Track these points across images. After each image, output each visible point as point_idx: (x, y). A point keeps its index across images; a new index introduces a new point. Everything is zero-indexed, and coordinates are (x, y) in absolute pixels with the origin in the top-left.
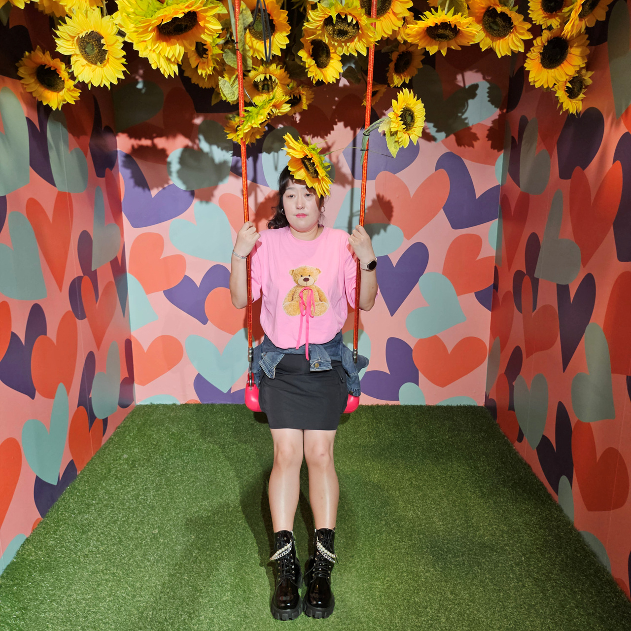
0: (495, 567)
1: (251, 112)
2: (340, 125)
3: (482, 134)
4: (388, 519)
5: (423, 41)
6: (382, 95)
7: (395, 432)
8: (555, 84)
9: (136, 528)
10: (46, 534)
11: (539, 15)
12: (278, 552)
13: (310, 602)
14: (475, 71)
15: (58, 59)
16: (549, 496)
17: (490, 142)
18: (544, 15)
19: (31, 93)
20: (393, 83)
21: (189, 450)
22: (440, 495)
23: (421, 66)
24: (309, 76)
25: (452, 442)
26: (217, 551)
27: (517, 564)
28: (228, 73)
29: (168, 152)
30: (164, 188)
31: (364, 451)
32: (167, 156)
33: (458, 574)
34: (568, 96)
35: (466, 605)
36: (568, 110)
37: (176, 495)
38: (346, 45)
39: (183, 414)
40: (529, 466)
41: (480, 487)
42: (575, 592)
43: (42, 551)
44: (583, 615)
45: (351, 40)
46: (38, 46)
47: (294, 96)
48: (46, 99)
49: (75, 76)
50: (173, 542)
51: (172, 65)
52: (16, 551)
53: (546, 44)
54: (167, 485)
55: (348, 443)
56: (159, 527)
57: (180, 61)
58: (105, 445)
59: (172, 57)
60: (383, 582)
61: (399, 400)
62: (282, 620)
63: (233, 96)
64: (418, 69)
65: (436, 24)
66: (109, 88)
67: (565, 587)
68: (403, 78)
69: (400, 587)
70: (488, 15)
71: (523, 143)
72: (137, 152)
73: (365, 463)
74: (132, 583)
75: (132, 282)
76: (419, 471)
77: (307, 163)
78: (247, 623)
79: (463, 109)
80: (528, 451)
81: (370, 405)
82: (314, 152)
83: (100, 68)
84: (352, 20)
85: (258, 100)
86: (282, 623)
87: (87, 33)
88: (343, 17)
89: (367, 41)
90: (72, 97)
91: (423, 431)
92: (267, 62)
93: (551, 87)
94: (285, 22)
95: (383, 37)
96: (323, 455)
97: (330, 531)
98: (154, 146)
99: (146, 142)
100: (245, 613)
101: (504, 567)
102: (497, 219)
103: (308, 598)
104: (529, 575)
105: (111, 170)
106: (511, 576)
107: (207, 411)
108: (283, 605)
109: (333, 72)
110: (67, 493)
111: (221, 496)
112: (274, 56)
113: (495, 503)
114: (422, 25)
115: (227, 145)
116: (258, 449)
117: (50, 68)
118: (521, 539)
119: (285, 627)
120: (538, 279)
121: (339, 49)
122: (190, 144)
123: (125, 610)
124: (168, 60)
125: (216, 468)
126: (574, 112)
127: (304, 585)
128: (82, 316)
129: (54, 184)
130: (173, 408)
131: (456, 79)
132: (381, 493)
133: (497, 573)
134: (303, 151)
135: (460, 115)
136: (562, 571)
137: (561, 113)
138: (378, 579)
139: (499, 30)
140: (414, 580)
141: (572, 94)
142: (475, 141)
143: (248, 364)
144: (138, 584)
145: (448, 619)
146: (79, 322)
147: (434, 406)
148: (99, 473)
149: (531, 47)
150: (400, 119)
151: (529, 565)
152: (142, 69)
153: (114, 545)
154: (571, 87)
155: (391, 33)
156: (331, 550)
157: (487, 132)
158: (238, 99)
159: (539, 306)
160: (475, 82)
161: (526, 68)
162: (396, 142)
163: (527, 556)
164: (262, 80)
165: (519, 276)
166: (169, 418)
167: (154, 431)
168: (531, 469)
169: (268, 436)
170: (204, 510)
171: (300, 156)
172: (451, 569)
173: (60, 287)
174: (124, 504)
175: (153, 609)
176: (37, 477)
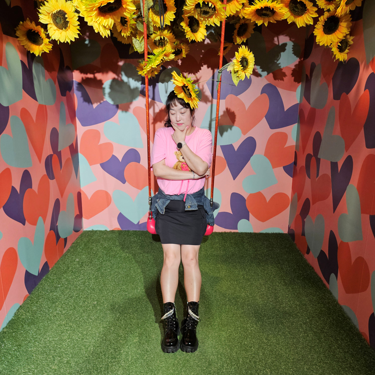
0: (291, 325)
1: (151, 59)
2: (205, 67)
3: (289, 73)
4: (230, 297)
5: (254, 17)
6: (229, 49)
7: (235, 248)
8: (331, 44)
9: (84, 301)
10: (31, 304)
11: (322, 3)
12: (166, 315)
13: (184, 343)
14: (285, 35)
15: (40, 26)
16: (324, 285)
17: (293, 78)
18: (325, 3)
19: (23, 46)
20: (236, 42)
21: (114, 256)
22: (260, 284)
23: (253, 32)
24: (187, 38)
25: (268, 254)
26: (130, 314)
27: (305, 324)
28: (139, 35)
29: (103, 82)
30: (101, 103)
31: (216, 258)
32: (102, 84)
33: (270, 328)
34: (339, 51)
35: (274, 346)
36: (339, 59)
37: (107, 282)
38: (208, 20)
39: (111, 236)
40: (313, 268)
41: (284, 279)
42: (337, 340)
43: (29, 313)
44: (342, 352)
45: (211, 17)
46: (28, 18)
47: (178, 49)
48: (32, 49)
49: (50, 36)
50: (105, 309)
51: (107, 30)
52: (14, 313)
53: (326, 20)
54: (101, 277)
55: (207, 254)
56: (97, 300)
57: (111, 28)
58: (65, 253)
59: (107, 25)
60: (226, 333)
61: (237, 229)
62: (168, 353)
63: (141, 49)
64: (251, 34)
65: (262, 7)
66: (70, 44)
67: (332, 337)
68: (242, 39)
69: (236, 336)
70: (292, 3)
71: (312, 78)
72: (85, 82)
73: (217, 265)
74: (81, 332)
75: (82, 158)
76: (249, 270)
77: (185, 89)
78: (147, 355)
79: (278, 58)
80: (312, 259)
81: (220, 232)
82: (189, 83)
83: (65, 32)
84: (212, 5)
85: (156, 51)
86: (168, 355)
87: (57, 11)
88: (206, 3)
89: (220, 17)
90: (48, 48)
91: (252, 248)
92: (162, 29)
93: (329, 45)
94: (173, 6)
95: (230, 15)
96: (192, 259)
97: (196, 303)
98: (95, 78)
99: (90, 76)
100: (147, 349)
101: (297, 325)
102: (297, 124)
103: (183, 341)
104: (311, 329)
105: (70, 92)
106: (301, 330)
107: (125, 234)
108: (168, 344)
109: (201, 35)
110: (43, 281)
111: (133, 283)
112: (166, 25)
113: (292, 289)
114: (253, 8)
115: (138, 78)
116: (155, 257)
117: (35, 31)
118: (307, 310)
119: (169, 357)
120: (320, 159)
121: (204, 22)
122: (116, 77)
123: (77, 347)
124: (105, 27)
125: (131, 267)
126: (343, 60)
127: (181, 334)
128: (53, 178)
129: (36, 100)
130: (105, 233)
131: (274, 40)
132: (226, 283)
133: (293, 328)
134: (183, 82)
135: (276, 61)
136: (330, 327)
137: (335, 61)
138: (224, 331)
139: (298, 12)
140: (244, 332)
141: (341, 49)
142: (285, 77)
143: (149, 206)
144: (85, 332)
145: (263, 354)
146: (51, 181)
147: (258, 233)
148: (62, 269)
149: (318, 22)
150: (240, 63)
151: (311, 324)
152: (88, 32)
153: (71, 310)
154: (341, 45)
155: (235, 13)
156: (196, 313)
157: (291, 72)
158: (144, 51)
159: (320, 174)
160: (285, 42)
161: (314, 34)
162: (237, 77)
163: (310, 319)
164: (159, 39)
165: (309, 157)
166: (103, 238)
167: (94, 246)
168: (314, 270)
169: (161, 249)
170: (123, 291)
171: (181, 85)
172: (266, 326)
173: (40, 161)
174: (76, 287)
175: (93, 346)
176: (26, 271)
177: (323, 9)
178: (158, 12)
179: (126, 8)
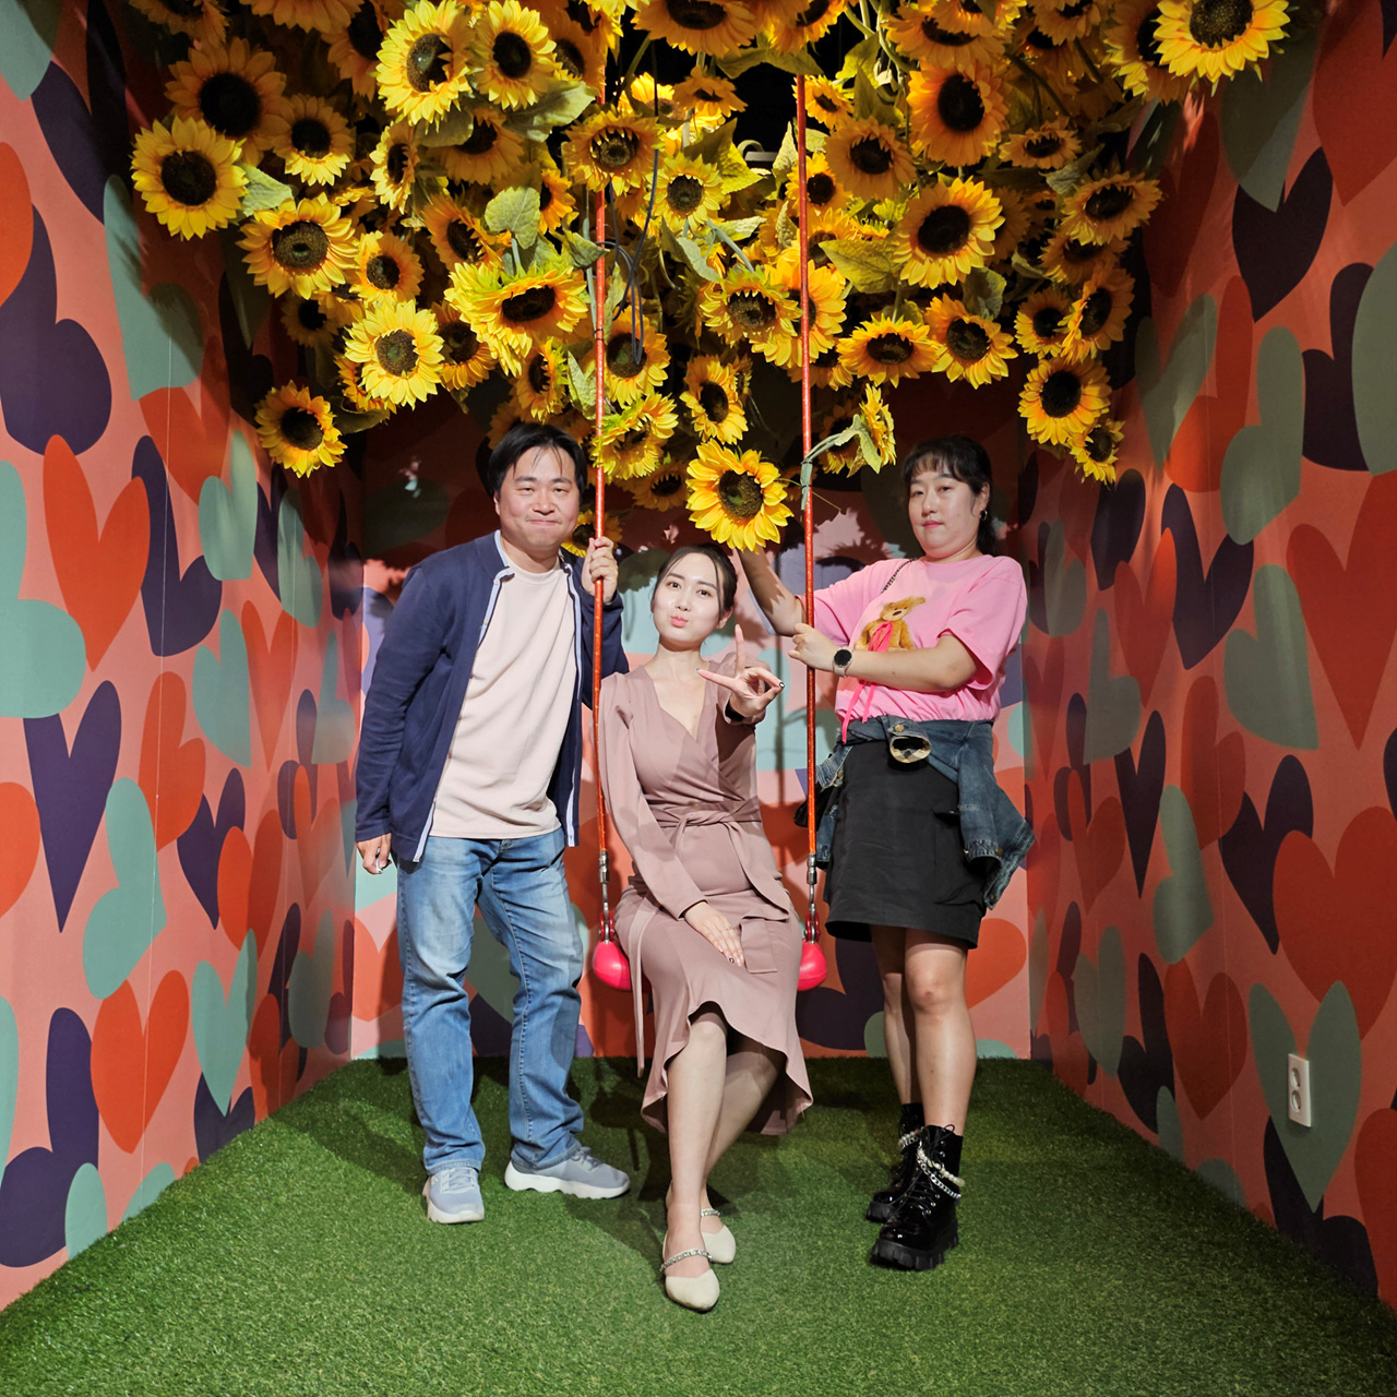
8: (1068, 439)
11: (1031, 340)
15: (321, 398)
18: (1038, 342)
19: (267, 450)
34: (1091, 456)
36: (1093, 475)
46: (291, 379)
48: (290, 459)
51: (516, 359)
52: (159, 1192)
53: (1046, 381)
57: (526, 356)
58: (298, 1098)
59: (517, 349)
61: (865, 1050)
65: (879, 336)
66: (412, 410)
70: (953, 330)
71: (1046, 564)
87: (393, 332)
90: (333, 456)
93: (1062, 442)
94: (663, 350)
102: (1020, 704)
105: (352, 614)
117: (305, 412)
120: (1089, 767)
126: (1103, 479)
128: (292, 834)
129: (278, 595)
137: (1083, 479)
139: (971, 350)
141: (1097, 454)
146: (286, 840)
149: (1024, 382)
152: (417, 460)
154: (1093, 442)
159: (1094, 812)
161: (1021, 413)
165: (1063, 774)
168: (1114, 1118)
173: (269, 765)
176: (202, 1078)
177: (1035, 355)
178: (625, 367)
179: (565, 311)
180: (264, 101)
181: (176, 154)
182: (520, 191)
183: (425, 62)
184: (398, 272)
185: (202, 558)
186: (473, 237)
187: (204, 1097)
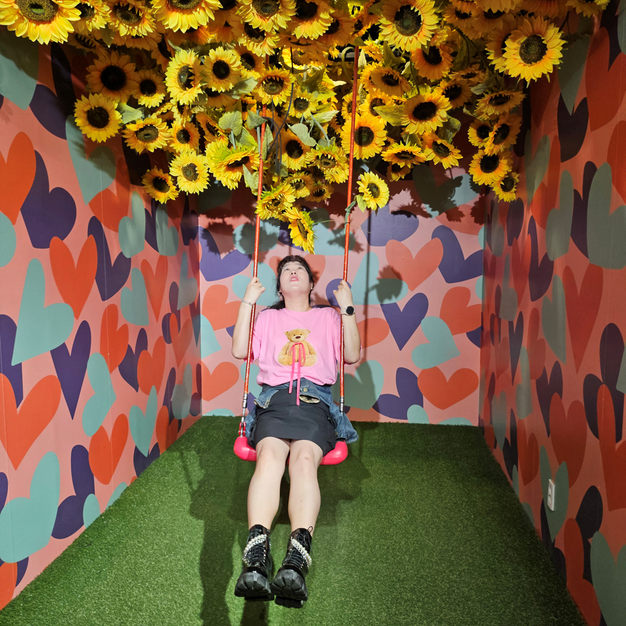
3: (467, 212)
5: (394, 160)
7: (399, 441)
8: (493, 183)
10: (140, 486)
15: (167, 174)
16: (508, 484)
17: (473, 218)
18: (478, 140)
19: (148, 194)
20: (392, 179)
25: (443, 448)
27: (467, 519)
29: (234, 227)
30: (230, 253)
32: (233, 230)
34: (503, 191)
36: (503, 199)
40: (499, 465)
43: (138, 495)
46: (156, 166)
47: (320, 190)
48: (157, 197)
49: (179, 187)
51: (234, 183)
52: (121, 493)
53: (482, 158)
58: (179, 439)
59: (235, 179)
61: (406, 420)
66: (198, 194)
68: (399, 175)
70: (434, 145)
71: (493, 219)
72: (212, 227)
75: (204, 321)
76: (411, 464)
79: (451, 194)
83: (194, 183)
87: (188, 164)
90: (174, 195)
93: (490, 184)
98: (224, 223)
99: (218, 221)
102: (481, 277)
105: (194, 240)
110: (153, 464)
115: (276, 223)
117: (161, 178)
120: (501, 319)
122: (249, 221)
126: (508, 200)
128: (169, 342)
131: (445, 173)
135: (449, 198)
137: (498, 201)
139: (442, 153)
141: (505, 188)
142: (462, 217)
146: (167, 345)
147: (435, 425)
154: (504, 184)
157: (471, 211)
159: (501, 340)
160: (460, 175)
161: (470, 173)
165: (492, 318)
167: (214, 432)
173: (157, 319)
176: (136, 446)
180: (127, 75)
181: (91, 109)
182: (233, 113)
183: (184, 78)
184: (189, 136)
185: (121, 253)
186: (216, 129)
187: (137, 453)
